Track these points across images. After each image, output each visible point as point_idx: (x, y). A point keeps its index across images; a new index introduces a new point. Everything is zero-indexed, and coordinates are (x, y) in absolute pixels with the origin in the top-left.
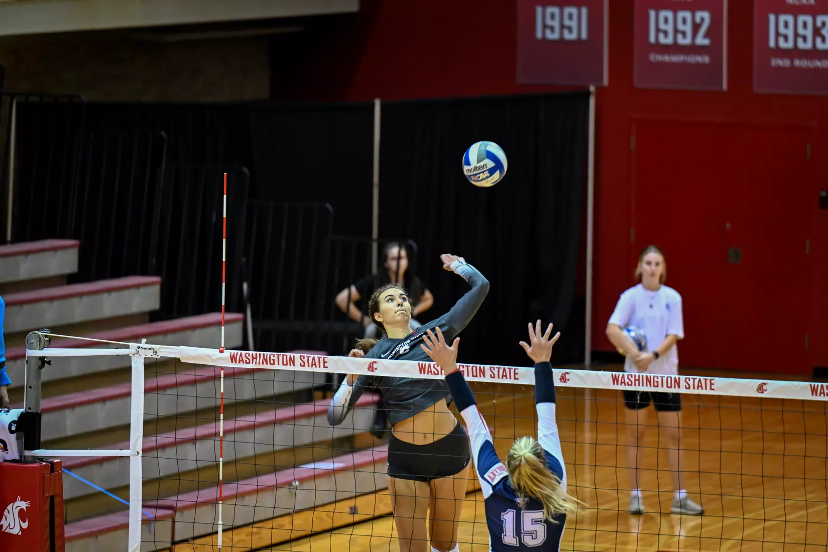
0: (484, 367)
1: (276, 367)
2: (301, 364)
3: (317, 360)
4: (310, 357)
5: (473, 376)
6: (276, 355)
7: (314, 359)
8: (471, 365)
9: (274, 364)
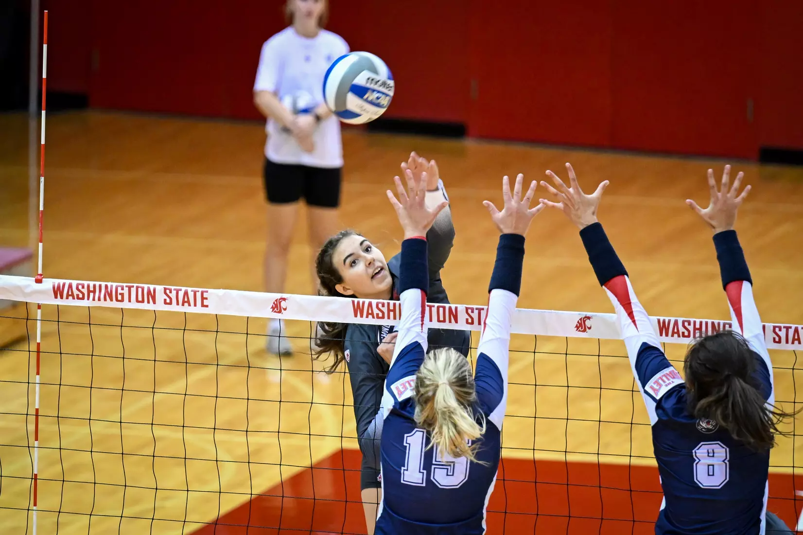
0: (456, 308)
1: (126, 305)
2: (165, 300)
3: (191, 295)
4: (181, 290)
5: (439, 321)
6: (126, 286)
7: (186, 293)
8: (436, 305)
9: (122, 300)
